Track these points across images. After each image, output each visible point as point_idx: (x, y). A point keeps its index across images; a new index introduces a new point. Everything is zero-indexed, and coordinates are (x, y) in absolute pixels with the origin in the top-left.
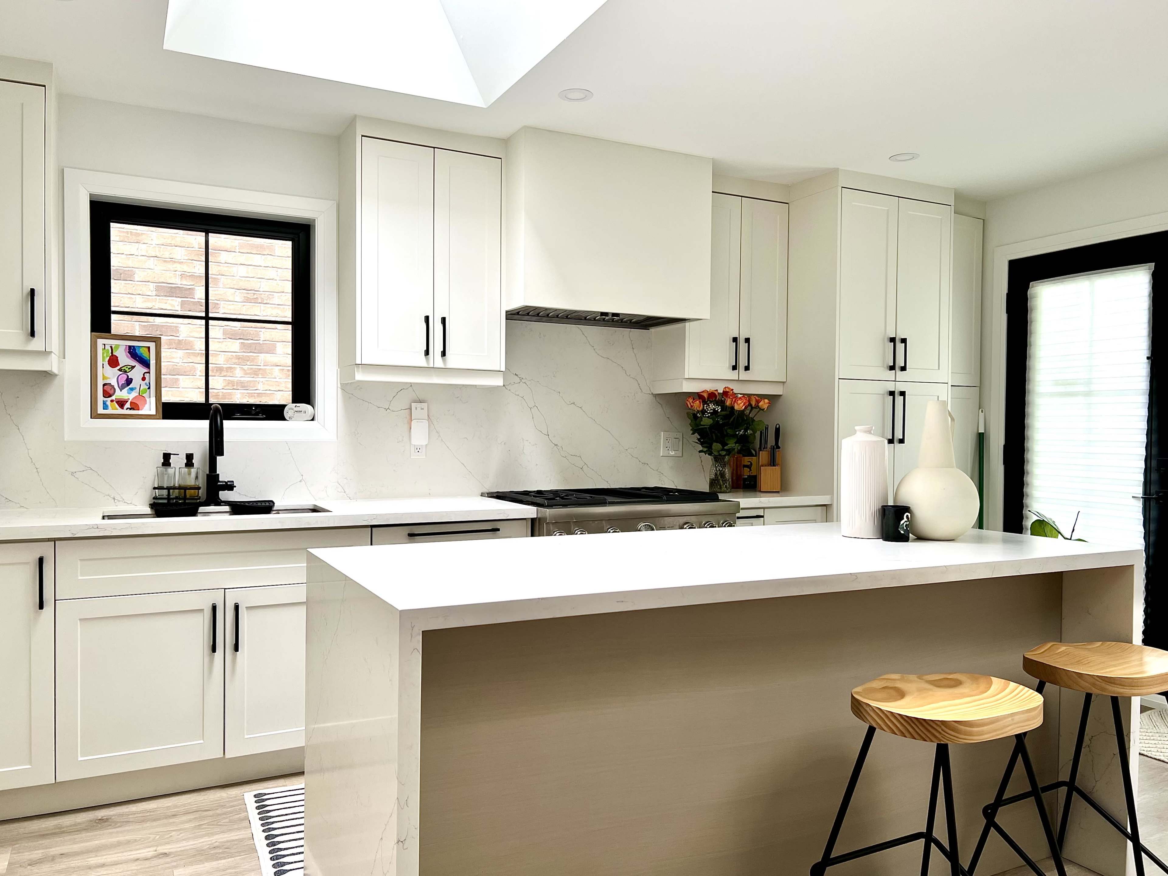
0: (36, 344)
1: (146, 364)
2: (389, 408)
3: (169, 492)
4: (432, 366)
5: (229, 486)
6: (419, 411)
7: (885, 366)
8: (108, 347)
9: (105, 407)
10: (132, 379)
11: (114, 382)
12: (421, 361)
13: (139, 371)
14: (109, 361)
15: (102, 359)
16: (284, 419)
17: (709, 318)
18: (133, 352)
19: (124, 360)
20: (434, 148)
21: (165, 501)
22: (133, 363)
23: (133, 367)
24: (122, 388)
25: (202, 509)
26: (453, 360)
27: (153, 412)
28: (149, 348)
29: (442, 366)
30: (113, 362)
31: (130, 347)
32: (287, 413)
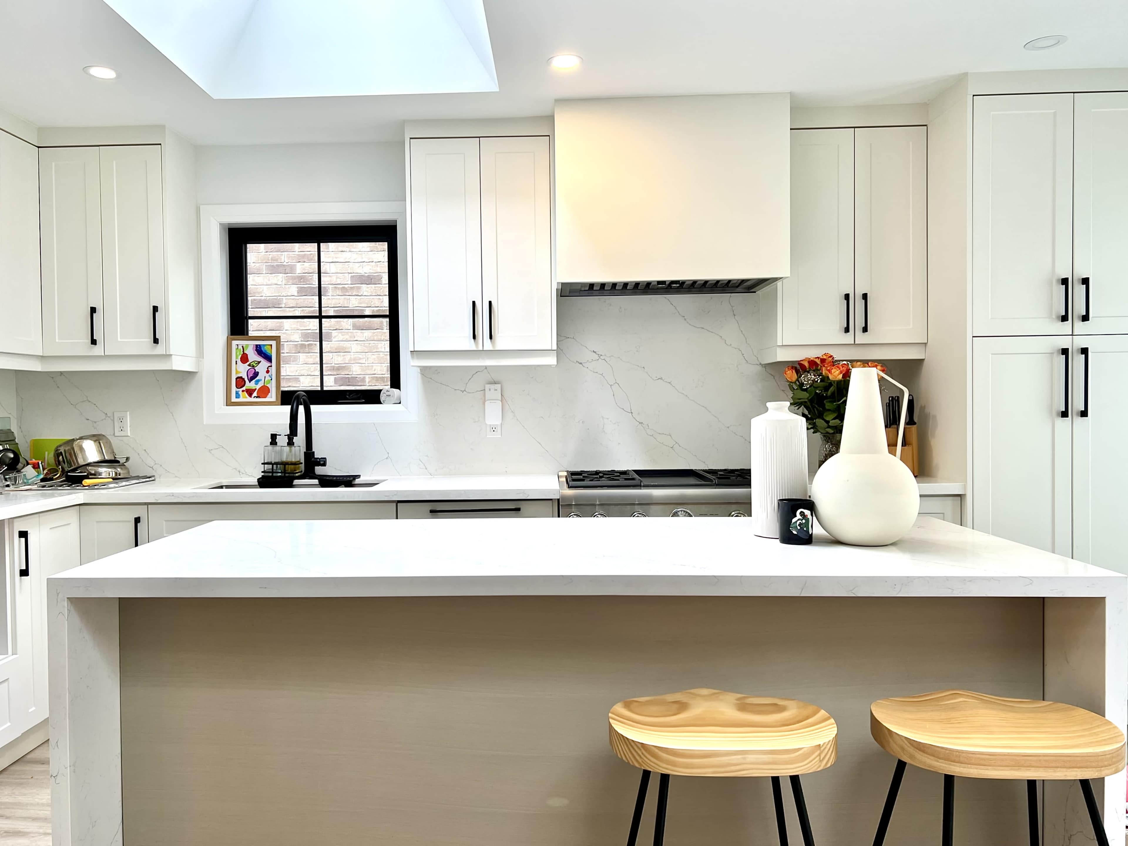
0: (159, 349)
1: (269, 358)
2: (465, 390)
3: (273, 467)
4: (481, 348)
5: (323, 462)
6: (493, 392)
7: (1054, 317)
8: (240, 347)
9: (238, 396)
10: (258, 372)
11: (245, 376)
12: (469, 344)
13: (264, 364)
14: (241, 359)
15: (236, 356)
16: (380, 403)
17: (789, 276)
18: (259, 350)
19: (253, 356)
20: (479, 137)
21: (270, 474)
22: (259, 358)
23: (259, 362)
24: (251, 380)
25: (296, 482)
26: (502, 342)
27: (273, 399)
28: (271, 345)
29: (491, 348)
30: (244, 359)
31: (257, 346)
32: (382, 397)
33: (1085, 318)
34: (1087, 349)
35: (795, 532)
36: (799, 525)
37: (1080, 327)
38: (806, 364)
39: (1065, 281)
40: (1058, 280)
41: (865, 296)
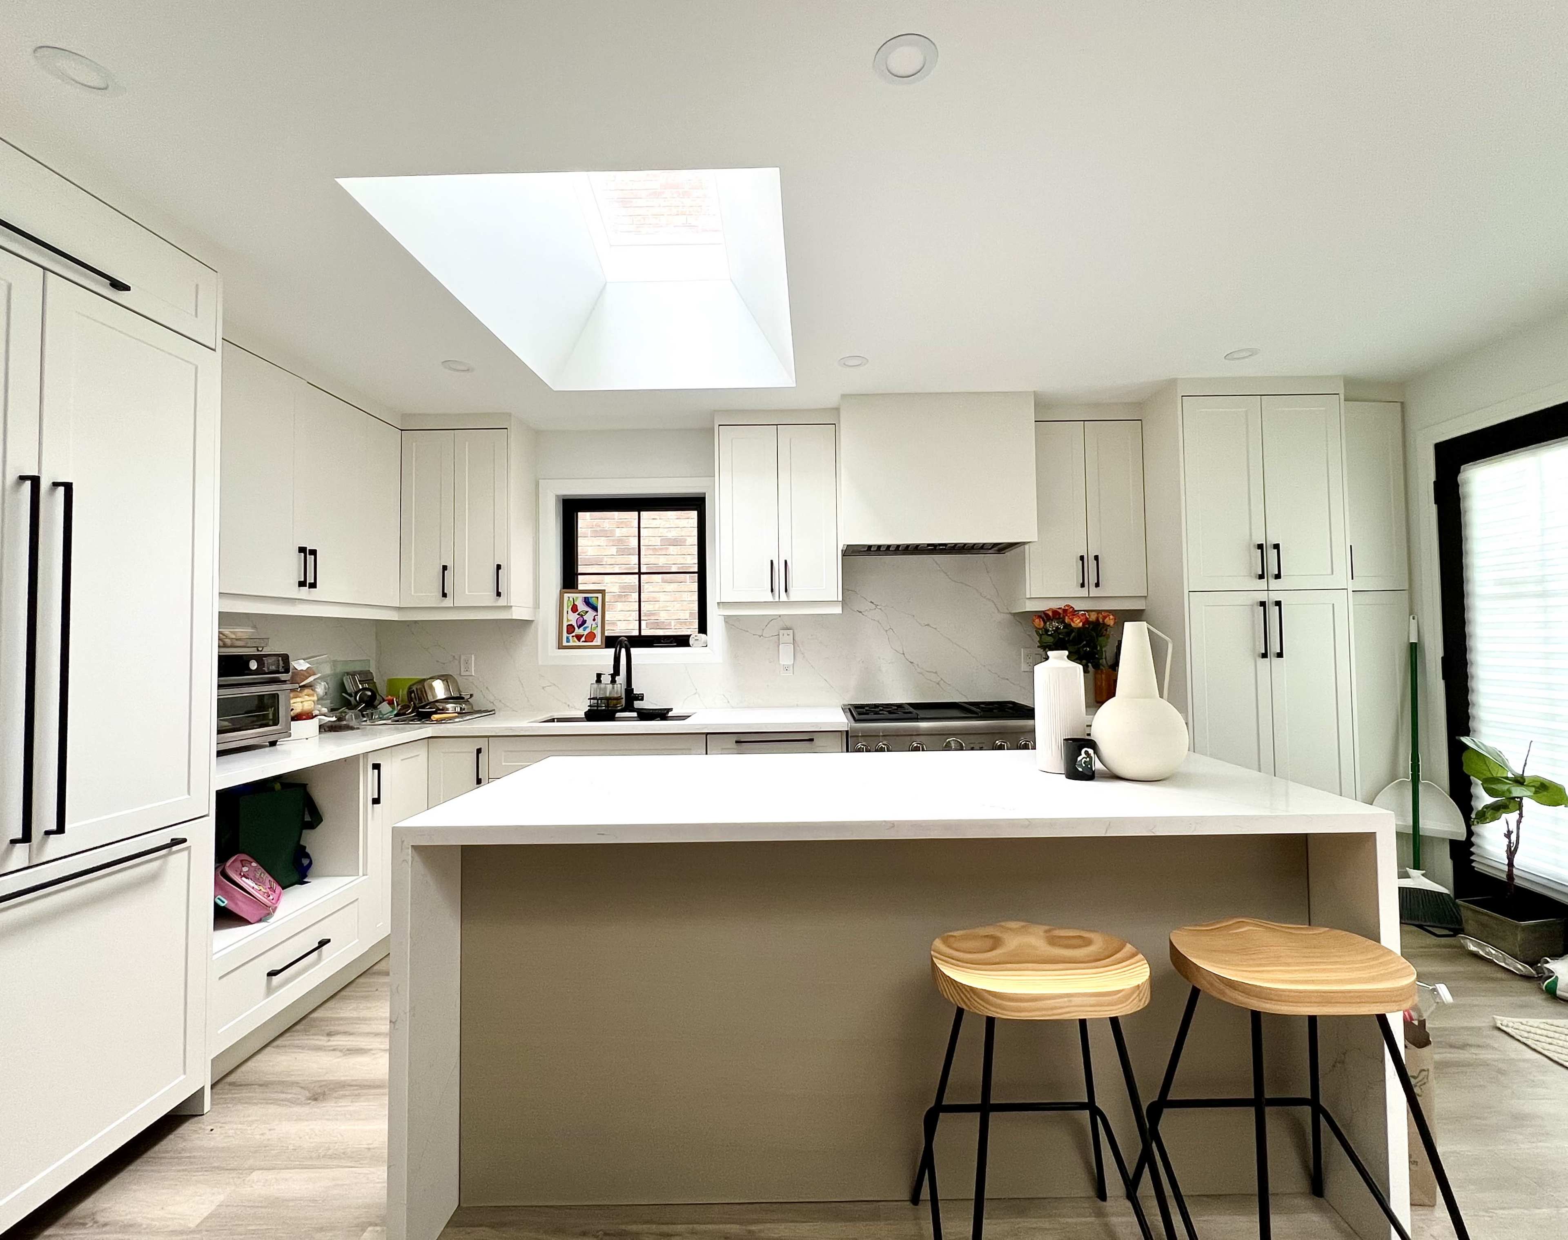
0: (502, 601)
1: (595, 609)
2: (762, 635)
3: (597, 702)
4: (777, 600)
5: (640, 698)
6: (786, 637)
7: (1252, 574)
8: (571, 599)
9: (568, 641)
10: (586, 621)
11: (575, 624)
12: (769, 597)
13: (591, 614)
14: (572, 608)
15: (567, 607)
16: (688, 645)
17: (1038, 542)
18: (587, 601)
19: (582, 607)
20: (777, 425)
21: (595, 710)
22: (587, 609)
23: (587, 612)
24: (579, 627)
25: (618, 716)
26: (794, 596)
27: (599, 643)
28: (597, 598)
29: (785, 600)
30: (574, 609)
31: (585, 598)
32: (691, 642)
33: (1278, 576)
34: (1280, 602)
35: (1080, 769)
36: (1084, 763)
37: (1274, 584)
38: (1050, 614)
39: (1260, 547)
40: (1254, 545)
41: (1096, 558)
